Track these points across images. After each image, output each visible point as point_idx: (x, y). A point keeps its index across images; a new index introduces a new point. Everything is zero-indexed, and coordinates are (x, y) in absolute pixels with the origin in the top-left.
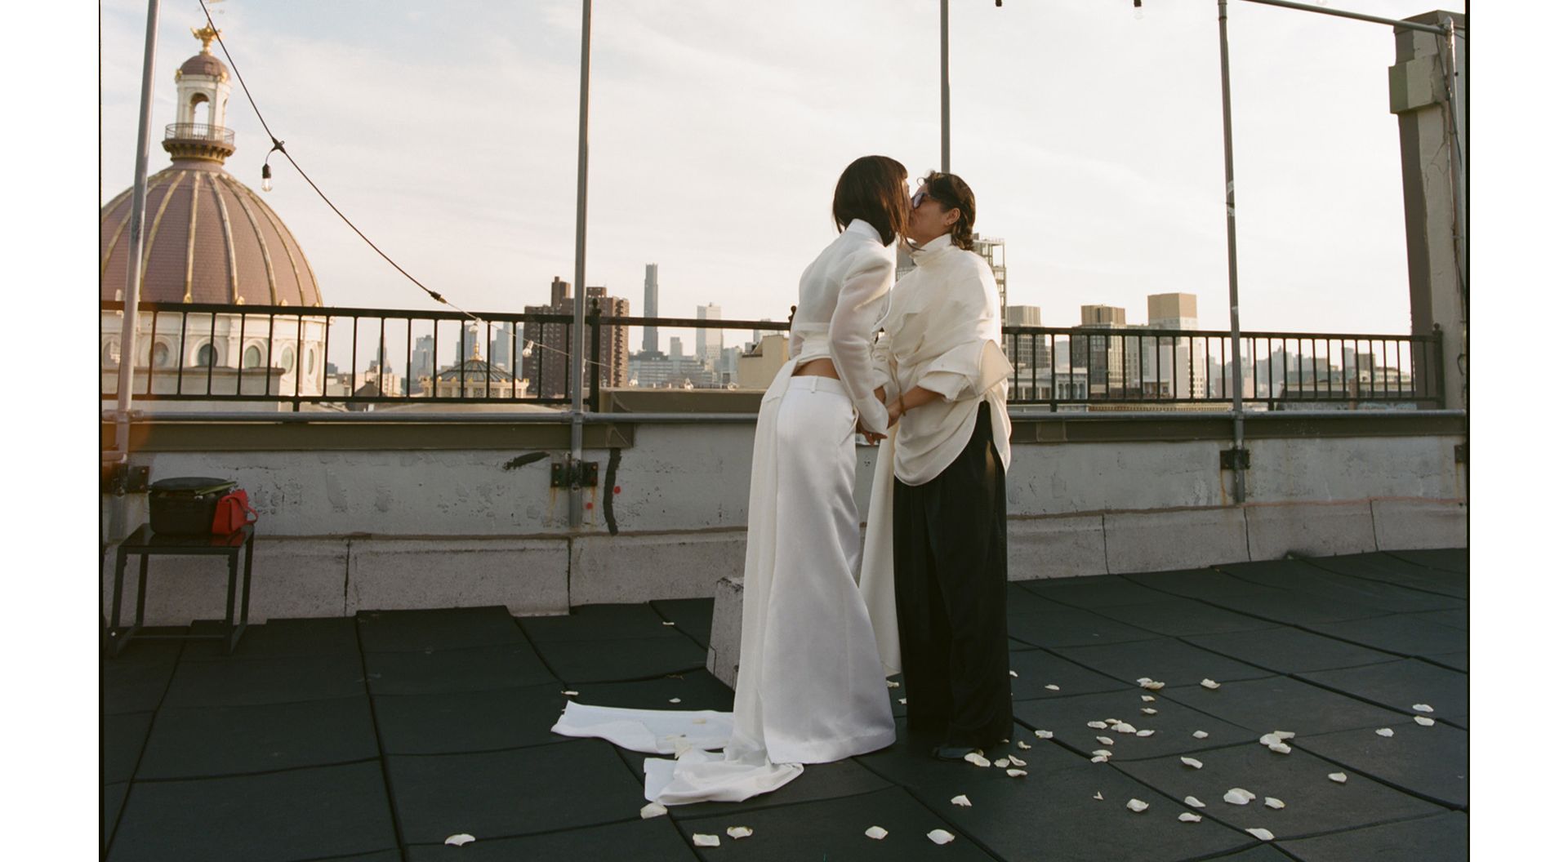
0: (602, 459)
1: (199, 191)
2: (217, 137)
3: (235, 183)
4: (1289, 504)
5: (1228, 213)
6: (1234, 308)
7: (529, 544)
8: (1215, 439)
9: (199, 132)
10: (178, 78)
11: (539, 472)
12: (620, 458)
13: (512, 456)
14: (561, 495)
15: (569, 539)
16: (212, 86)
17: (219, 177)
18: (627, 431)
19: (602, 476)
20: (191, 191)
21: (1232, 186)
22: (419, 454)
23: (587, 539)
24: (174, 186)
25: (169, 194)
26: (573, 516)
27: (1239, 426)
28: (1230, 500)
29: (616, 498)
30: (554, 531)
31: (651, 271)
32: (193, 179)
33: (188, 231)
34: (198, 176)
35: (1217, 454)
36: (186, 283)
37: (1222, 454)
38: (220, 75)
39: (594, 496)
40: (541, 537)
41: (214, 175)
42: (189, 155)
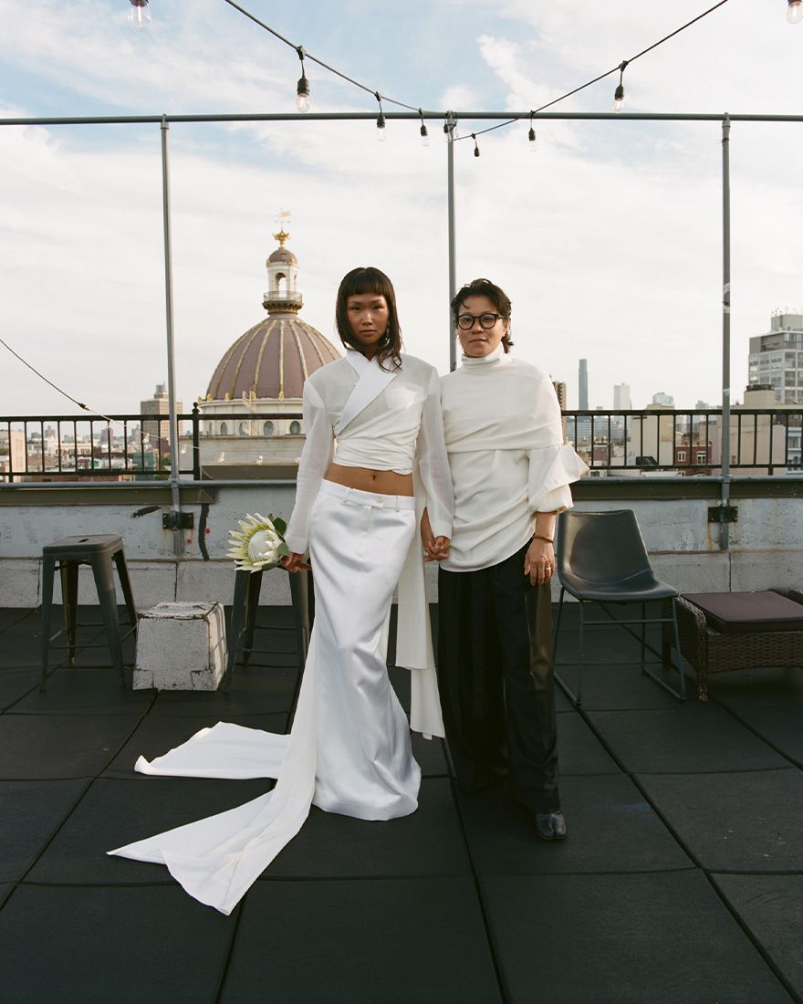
0: (196, 510)
1: (284, 331)
2: (292, 298)
3: (304, 324)
4: (777, 550)
5: (724, 310)
6: (726, 390)
7: (151, 566)
8: (704, 499)
9: (282, 296)
10: (268, 265)
11: (155, 519)
12: (208, 510)
13: (136, 509)
14: (169, 534)
15: (176, 562)
16: (287, 268)
17: (295, 322)
18: (213, 492)
19: (197, 522)
20: (280, 331)
21: (729, 288)
22: (78, 508)
23: (188, 563)
24: (270, 329)
25: (268, 334)
26: (179, 548)
27: (726, 488)
28: (716, 547)
29: (207, 536)
30: (168, 558)
31: (583, 363)
32: (280, 324)
33: (279, 355)
34: (283, 322)
35: (706, 510)
36: (280, 385)
37: (710, 510)
38: (291, 260)
39: (192, 535)
40: (158, 561)
41: (292, 321)
42: (278, 310)
